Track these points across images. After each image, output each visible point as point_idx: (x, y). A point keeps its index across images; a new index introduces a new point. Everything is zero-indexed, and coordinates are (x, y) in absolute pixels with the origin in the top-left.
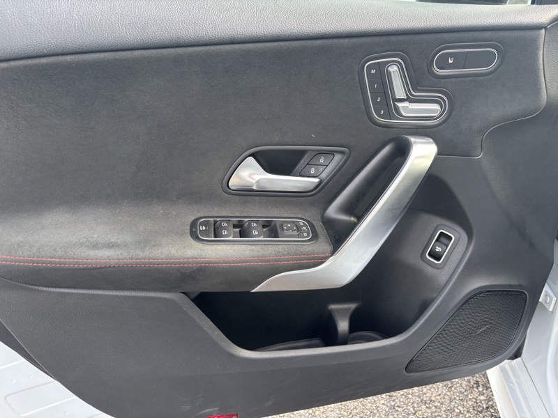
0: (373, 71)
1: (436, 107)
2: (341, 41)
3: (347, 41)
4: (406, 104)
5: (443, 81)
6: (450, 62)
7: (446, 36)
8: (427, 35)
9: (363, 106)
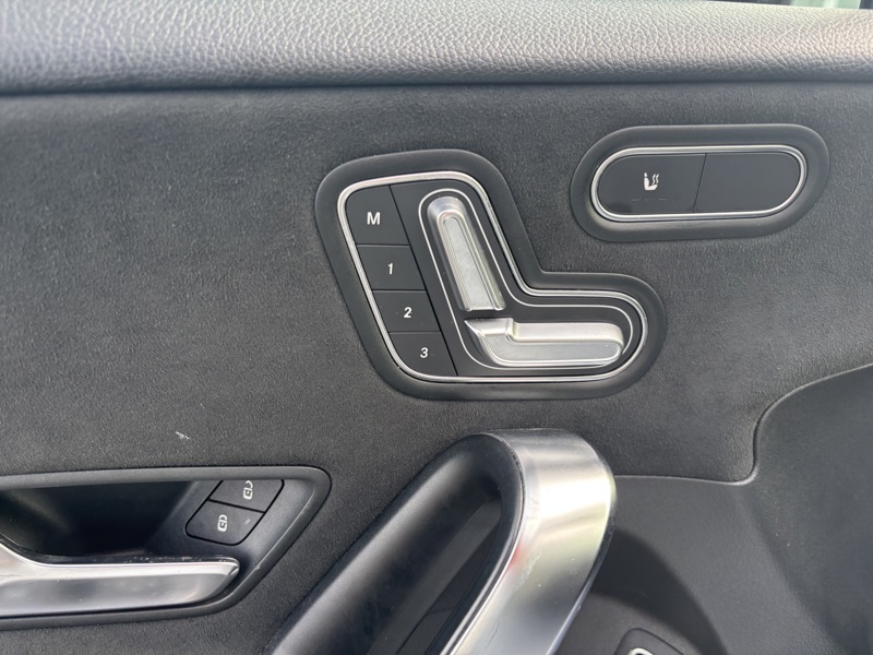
0: (374, 219)
1: (609, 333)
2: (223, 103)
3: (245, 101)
4: (504, 327)
5: (627, 249)
6: (647, 187)
7: (630, 97)
8: (563, 91)
9: (352, 336)
